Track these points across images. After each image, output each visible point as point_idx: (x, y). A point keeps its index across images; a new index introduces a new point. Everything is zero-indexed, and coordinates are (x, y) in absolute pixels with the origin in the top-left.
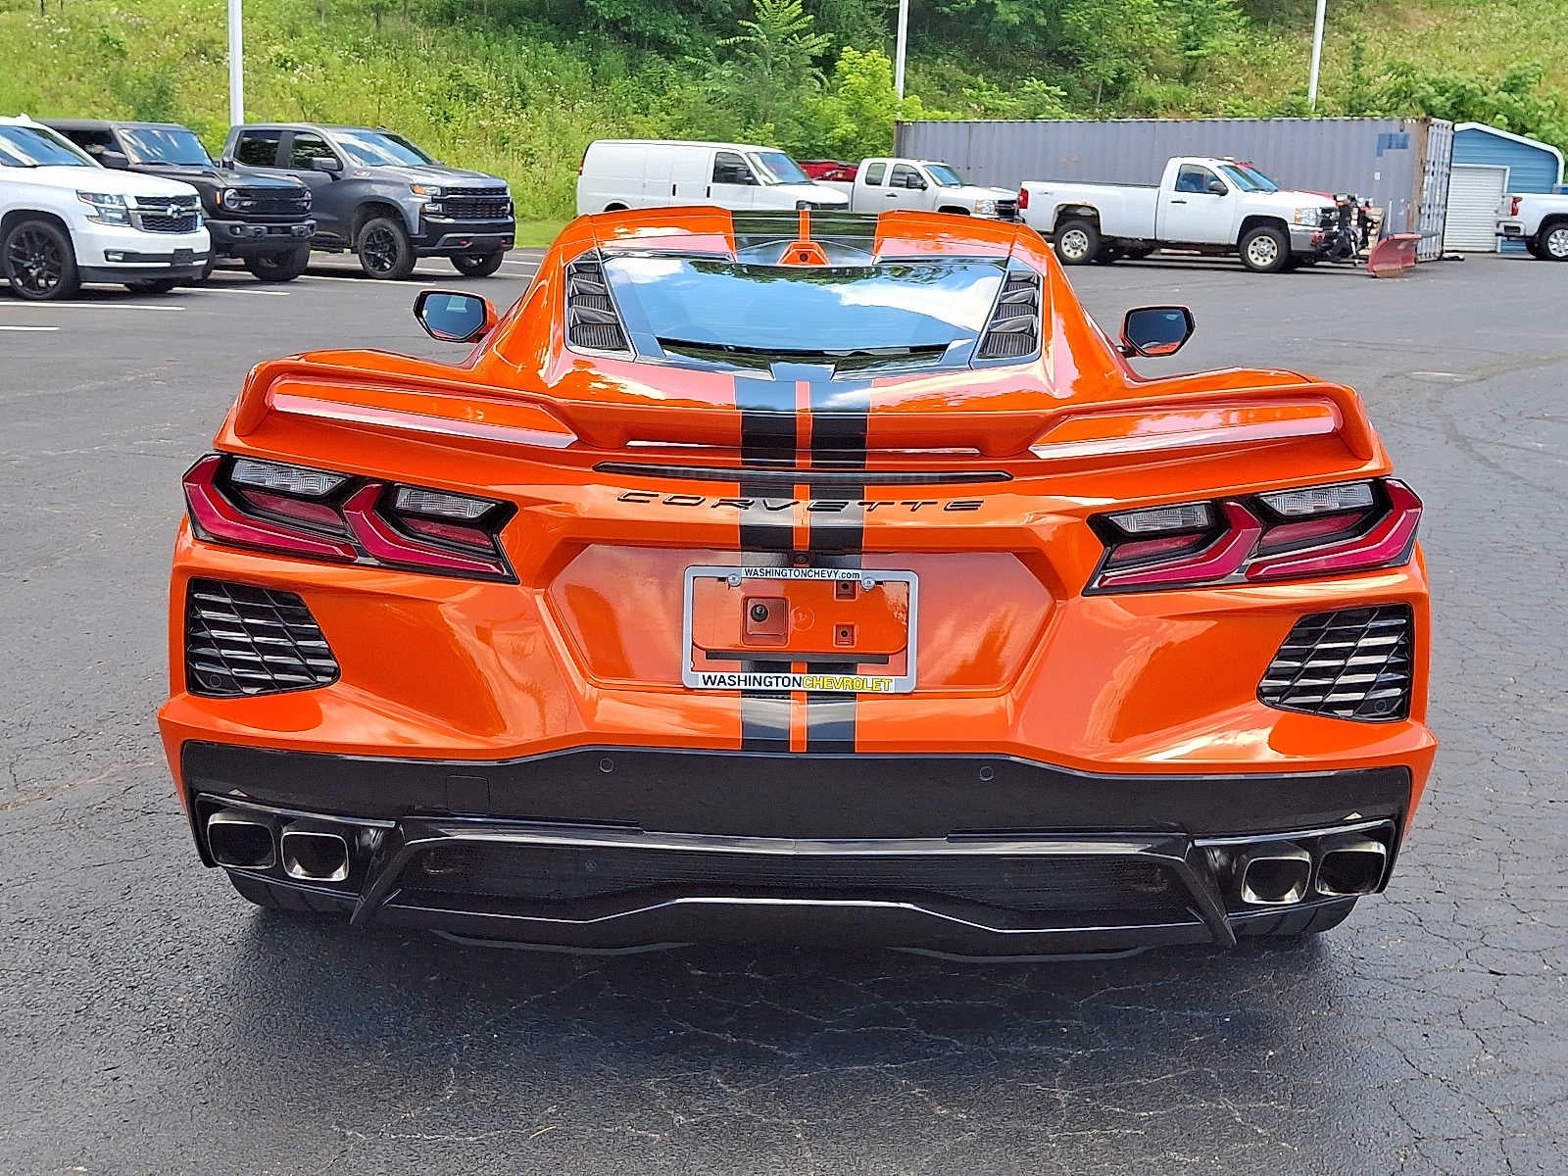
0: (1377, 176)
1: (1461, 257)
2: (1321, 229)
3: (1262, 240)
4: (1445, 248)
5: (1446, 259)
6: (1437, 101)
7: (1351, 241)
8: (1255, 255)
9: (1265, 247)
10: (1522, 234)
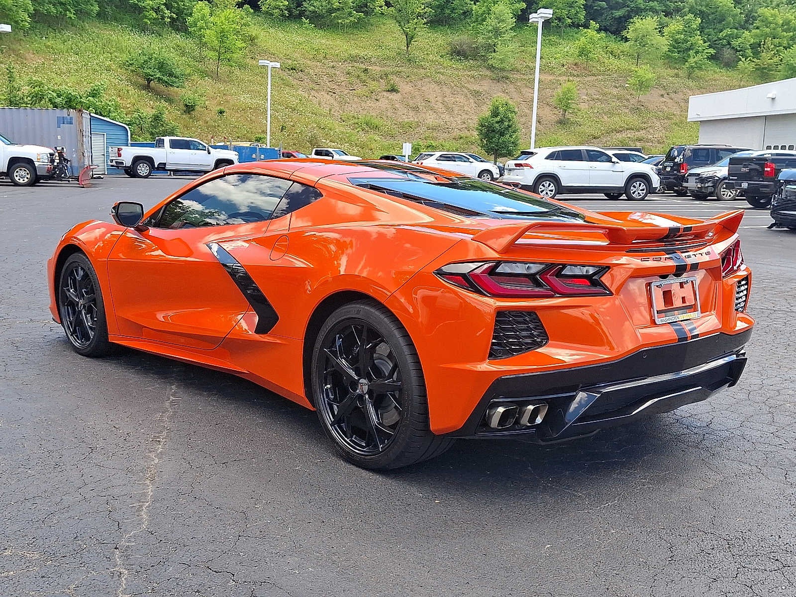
0: (59, 137)
1: (102, 177)
2: (51, 164)
3: (21, 170)
4: (94, 173)
5: (95, 178)
6: (58, 100)
7: (65, 170)
8: (18, 177)
9: (23, 173)
10: (124, 165)
